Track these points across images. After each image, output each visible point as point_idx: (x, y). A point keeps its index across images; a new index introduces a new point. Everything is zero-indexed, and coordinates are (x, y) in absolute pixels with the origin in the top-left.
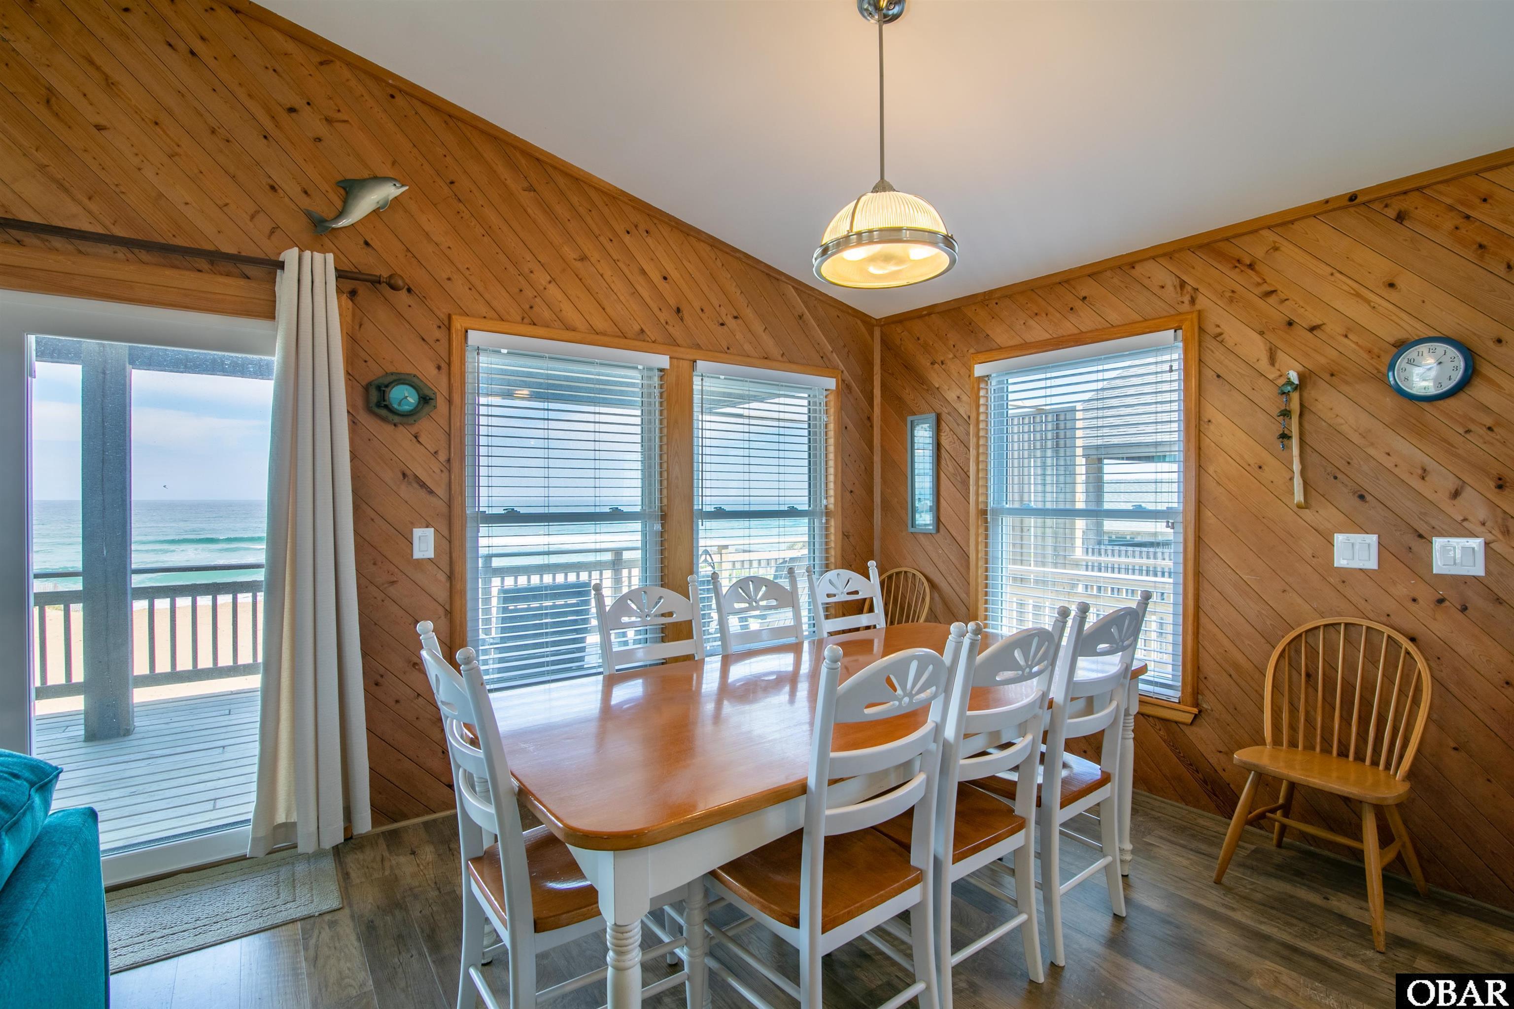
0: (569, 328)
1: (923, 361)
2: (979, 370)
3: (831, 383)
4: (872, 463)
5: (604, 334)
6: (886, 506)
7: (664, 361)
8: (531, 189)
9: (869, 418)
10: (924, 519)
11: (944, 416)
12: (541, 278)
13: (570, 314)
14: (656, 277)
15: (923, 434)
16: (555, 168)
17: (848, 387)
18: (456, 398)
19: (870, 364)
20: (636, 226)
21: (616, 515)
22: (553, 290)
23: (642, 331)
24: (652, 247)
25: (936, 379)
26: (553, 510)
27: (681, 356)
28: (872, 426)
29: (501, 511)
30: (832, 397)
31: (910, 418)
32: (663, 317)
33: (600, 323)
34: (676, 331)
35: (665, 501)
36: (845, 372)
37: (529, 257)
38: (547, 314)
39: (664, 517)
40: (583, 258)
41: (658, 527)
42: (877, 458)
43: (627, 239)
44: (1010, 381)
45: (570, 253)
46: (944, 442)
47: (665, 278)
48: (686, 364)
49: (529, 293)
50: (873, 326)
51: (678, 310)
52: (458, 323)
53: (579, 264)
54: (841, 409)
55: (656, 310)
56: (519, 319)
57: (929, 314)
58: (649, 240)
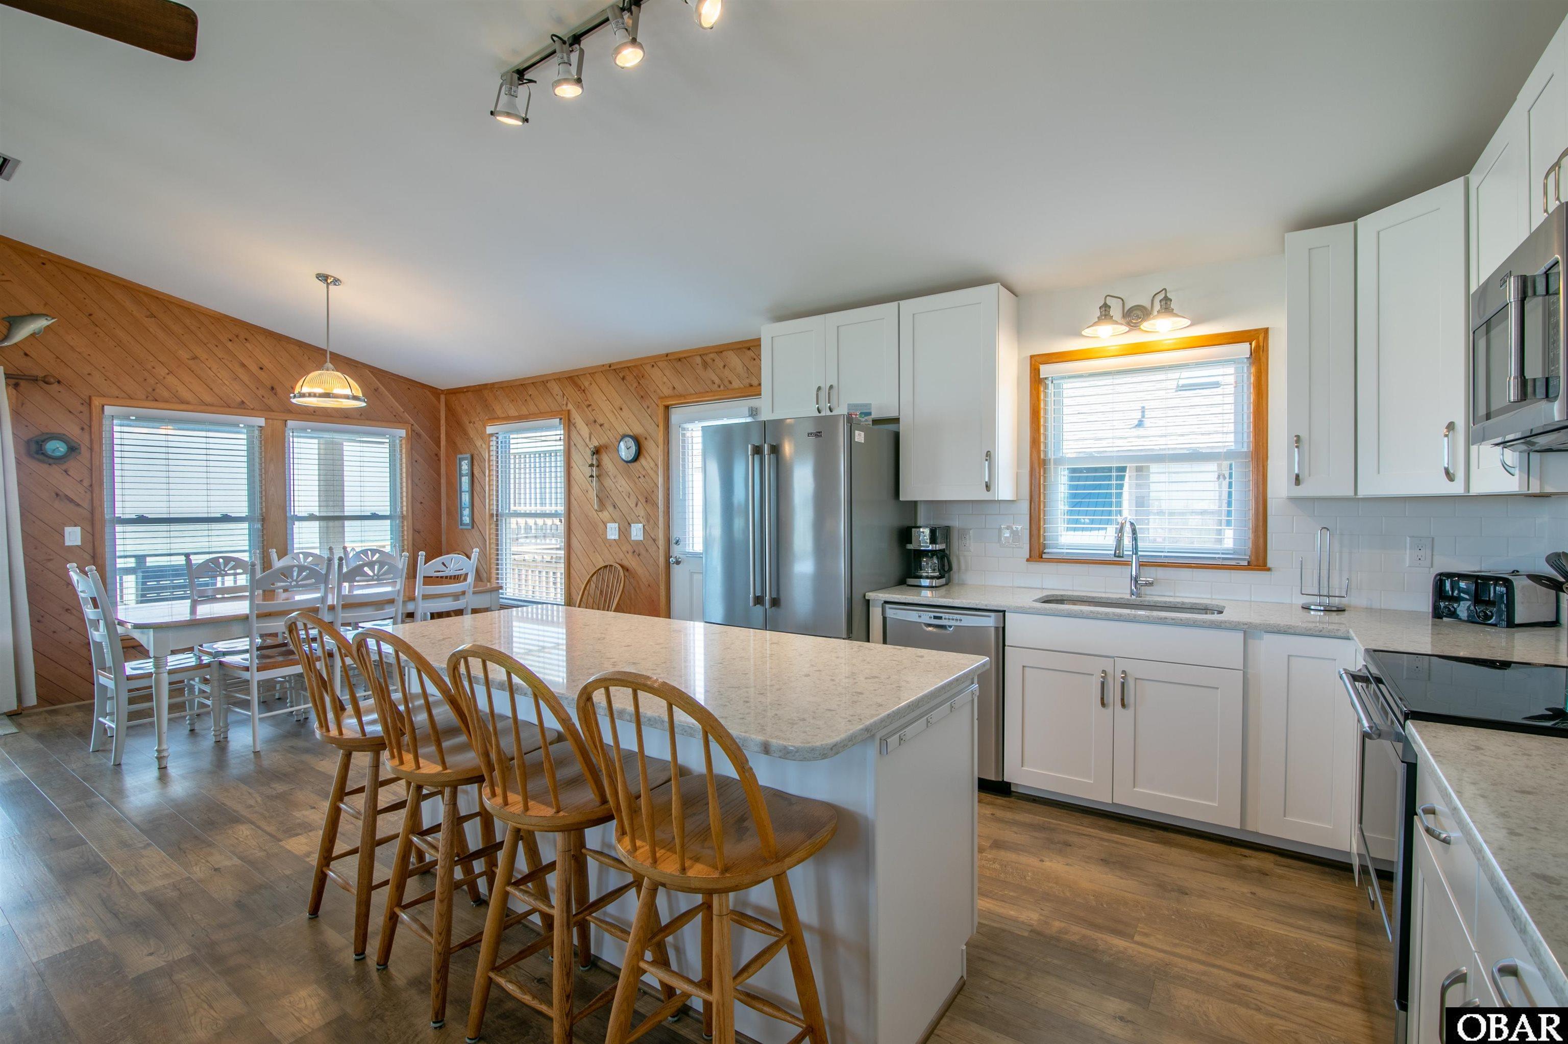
0: (183, 402)
1: (465, 420)
2: (490, 430)
3: (403, 433)
4: (440, 484)
5: (212, 405)
6: (449, 513)
7: (261, 421)
8: (152, 316)
9: (436, 455)
10: (466, 520)
11: (476, 457)
12: (163, 371)
13: (185, 394)
14: (254, 368)
15: (465, 466)
16: (171, 303)
17: (418, 435)
18: (96, 447)
19: (438, 420)
20: (237, 336)
21: (226, 519)
22: (171, 379)
23: (243, 402)
24: (250, 349)
25: (472, 433)
26: (172, 516)
27: (273, 417)
28: (439, 460)
29: (134, 516)
30: (404, 442)
31: (459, 456)
32: (261, 392)
33: (208, 398)
34: (271, 401)
35: (264, 510)
36: (415, 424)
37: (151, 358)
38: (166, 394)
39: (263, 520)
40: (195, 358)
41: (258, 526)
42: (443, 481)
43: (229, 345)
44: (512, 436)
45: (184, 355)
46: (476, 472)
47: (261, 369)
48: (278, 424)
49: (152, 381)
50: (439, 394)
51: (273, 388)
52: (96, 402)
53: (191, 362)
54: (412, 449)
55: (254, 388)
56: (144, 397)
57: (467, 391)
58: (248, 345)
